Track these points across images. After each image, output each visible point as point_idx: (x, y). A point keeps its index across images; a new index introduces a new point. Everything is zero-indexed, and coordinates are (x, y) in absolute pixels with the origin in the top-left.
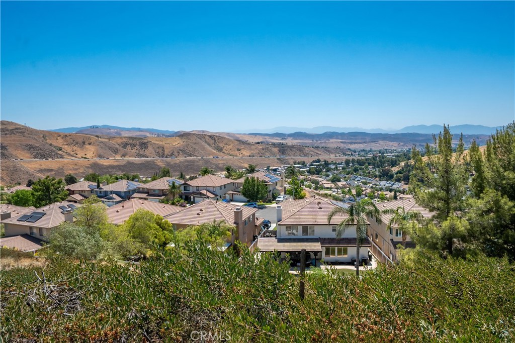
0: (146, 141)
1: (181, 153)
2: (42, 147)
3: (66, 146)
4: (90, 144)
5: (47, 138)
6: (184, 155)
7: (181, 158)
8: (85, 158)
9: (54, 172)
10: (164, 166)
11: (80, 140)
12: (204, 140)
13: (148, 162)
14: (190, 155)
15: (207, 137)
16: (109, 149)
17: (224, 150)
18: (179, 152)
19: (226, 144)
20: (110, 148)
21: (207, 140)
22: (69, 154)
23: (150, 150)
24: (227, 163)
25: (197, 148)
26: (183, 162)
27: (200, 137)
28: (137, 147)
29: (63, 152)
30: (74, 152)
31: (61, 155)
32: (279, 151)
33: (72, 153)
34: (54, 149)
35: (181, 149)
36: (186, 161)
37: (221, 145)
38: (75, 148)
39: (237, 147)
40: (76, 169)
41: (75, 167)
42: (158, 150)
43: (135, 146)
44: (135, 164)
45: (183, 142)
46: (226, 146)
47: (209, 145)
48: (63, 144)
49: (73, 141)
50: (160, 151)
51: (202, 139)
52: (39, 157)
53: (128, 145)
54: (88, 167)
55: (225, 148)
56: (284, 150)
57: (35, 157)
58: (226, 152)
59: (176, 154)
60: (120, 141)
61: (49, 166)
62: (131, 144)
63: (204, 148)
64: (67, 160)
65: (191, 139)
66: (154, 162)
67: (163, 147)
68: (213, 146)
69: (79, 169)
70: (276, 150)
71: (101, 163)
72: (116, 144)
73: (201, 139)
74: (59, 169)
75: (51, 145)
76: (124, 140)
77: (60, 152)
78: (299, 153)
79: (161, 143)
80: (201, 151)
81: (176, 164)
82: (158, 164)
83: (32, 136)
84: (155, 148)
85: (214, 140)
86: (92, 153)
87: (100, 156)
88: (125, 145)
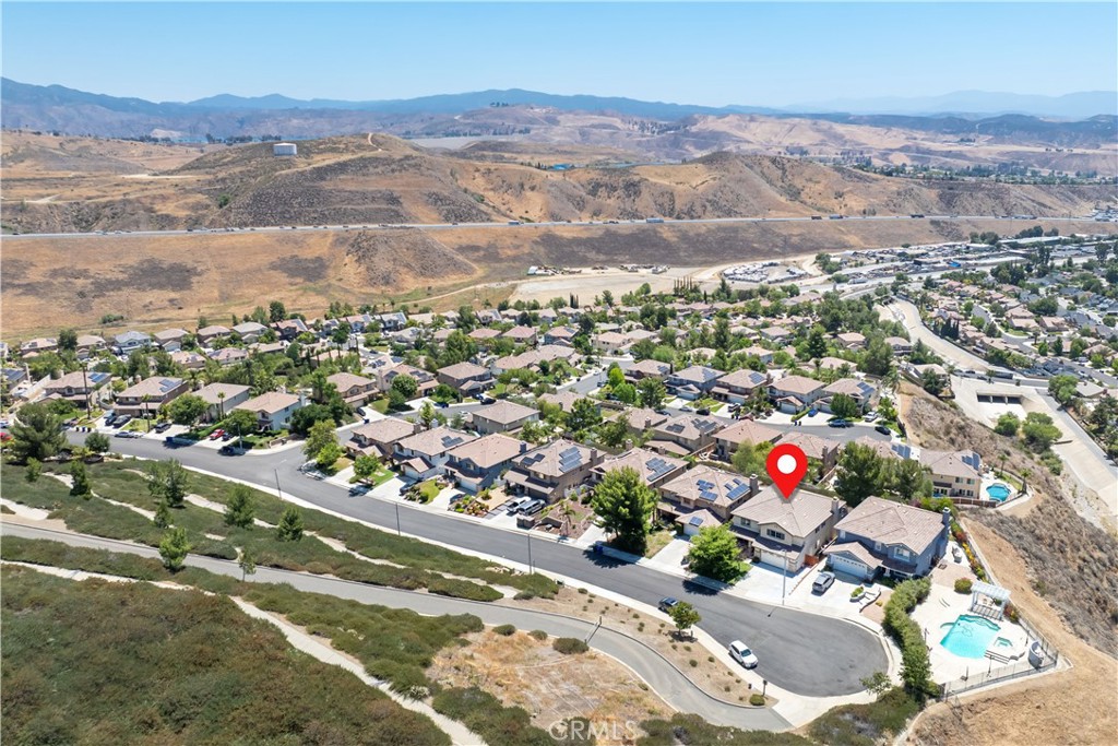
0: (636, 178)
1: (709, 208)
2: (453, 197)
3: (491, 193)
4: (533, 189)
5: (457, 176)
6: (716, 213)
7: (711, 221)
8: (528, 220)
9: (482, 253)
10: (676, 239)
11: (516, 181)
12: (759, 170)
13: (643, 231)
14: (729, 213)
15: (767, 163)
16: (569, 200)
17: (803, 195)
18: (705, 206)
19: (810, 180)
20: (570, 198)
21: (765, 170)
22: (499, 211)
23: (645, 201)
24: (809, 233)
25: (742, 192)
26: (713, 231)
27: (749, 161)
28: (620, 192)
29: (487, 205)
30: (506, 207)
31: (486, 214)
32: (941, 197)
33: (503, 208)
34: (473, 201)
35: (710, 198)
36: (720, 228)
37: (798, 183)
38: (507, 197)
39: (836, 188)
40: (517, 247)
41: (516, 242)
42: (660, 200)
43: (615, 189)
44: (620, 235)
45: (714, 179)
46: (811, 185)
47: (770, 182)
48: (485, 189)
49: (503, 181)
50: (666, 199)
51: (756, 167)
52: (453, 218)
53: (602, 186)
54: (536, 243)
55: (807, 190)
56: (955, 196)
57: (447, 220)
58: (809, 201)
59: (699, 209)
60: (585, 177)
61: (473, 239)
62: (606, 186)
63: (759, 192)
64: (501, 224)
65: (732, 169)
66: (656, 232)
67: (672, 194)
68: (780, 184)
69: (522, 245)
70: (933, 196)
71: (558, 233)
72: (577, 185)
73: (751, 168)
74: (490, 246)
75: (466, 191)
76: (594, 175)
77: (483, 207)
78: (990, 202)
79: (665, 182)
80: (752, 201)
81: (698, 235)
82: (664, 236)
83: (434, 173)
84: (656, 194)
85: (783, 169)
86: (538, 208)
87: (554, 217)
88: (595, 189)
